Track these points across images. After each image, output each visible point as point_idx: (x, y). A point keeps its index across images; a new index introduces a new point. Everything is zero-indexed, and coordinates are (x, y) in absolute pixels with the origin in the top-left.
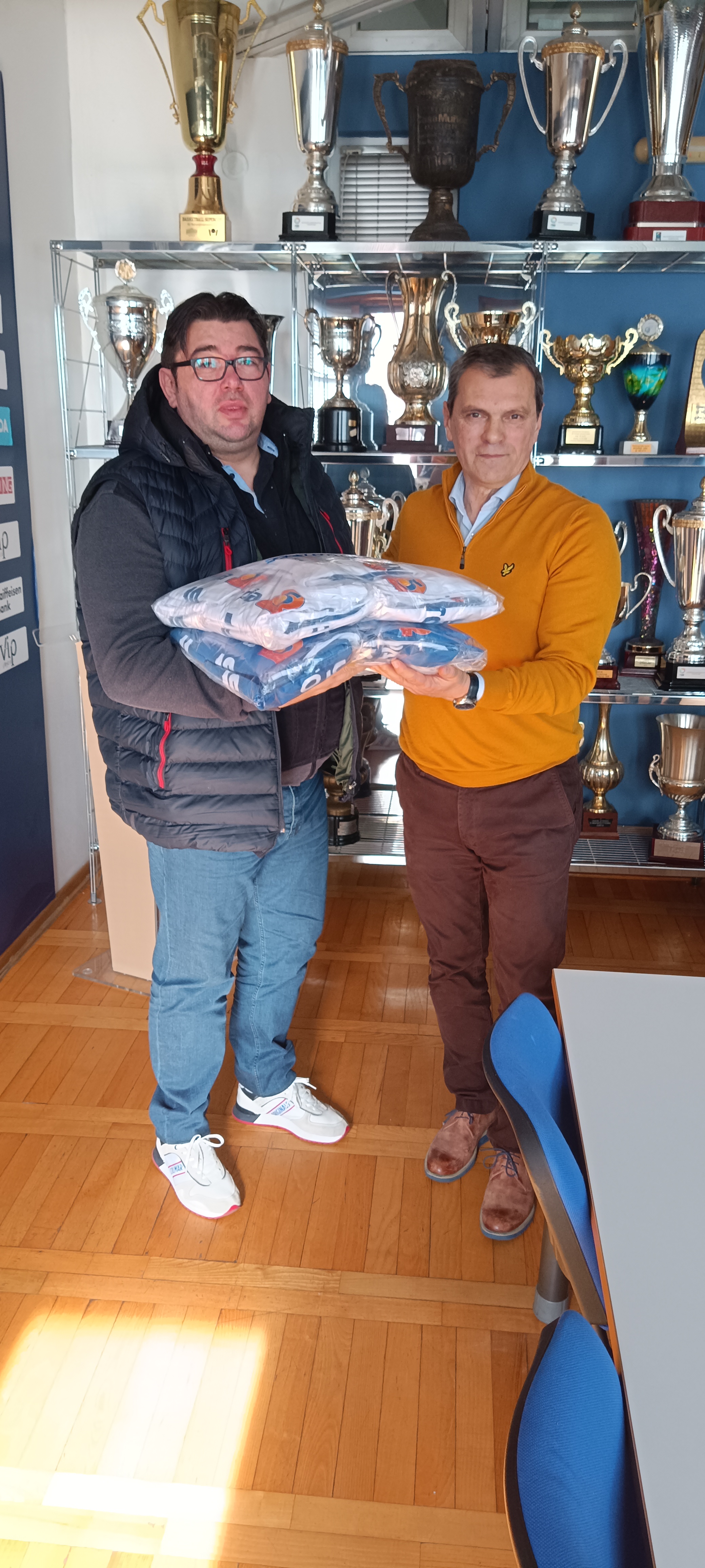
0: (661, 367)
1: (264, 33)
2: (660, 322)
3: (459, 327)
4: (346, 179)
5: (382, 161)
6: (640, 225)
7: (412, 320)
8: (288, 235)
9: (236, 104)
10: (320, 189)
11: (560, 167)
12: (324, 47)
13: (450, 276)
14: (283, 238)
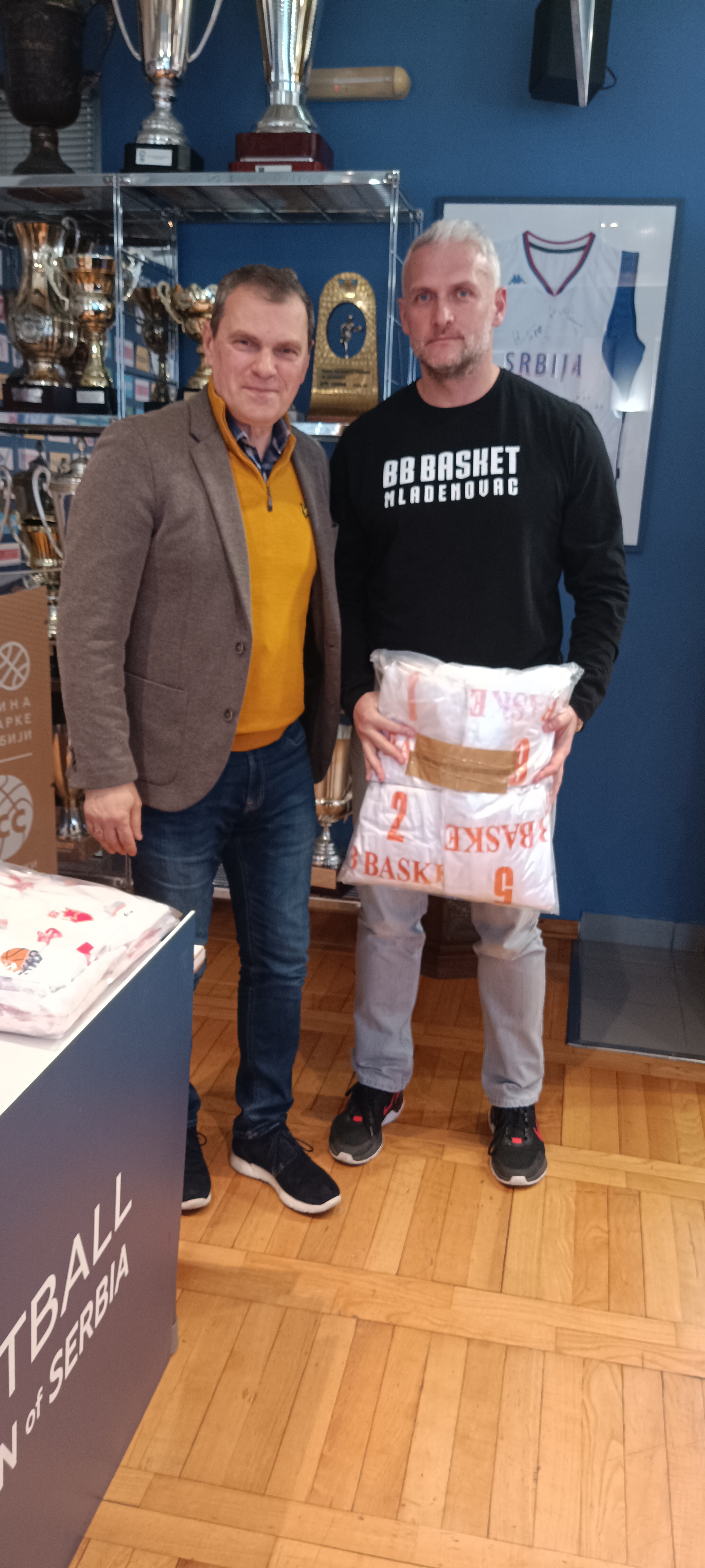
6: (247, 158)
11: (158, 97)
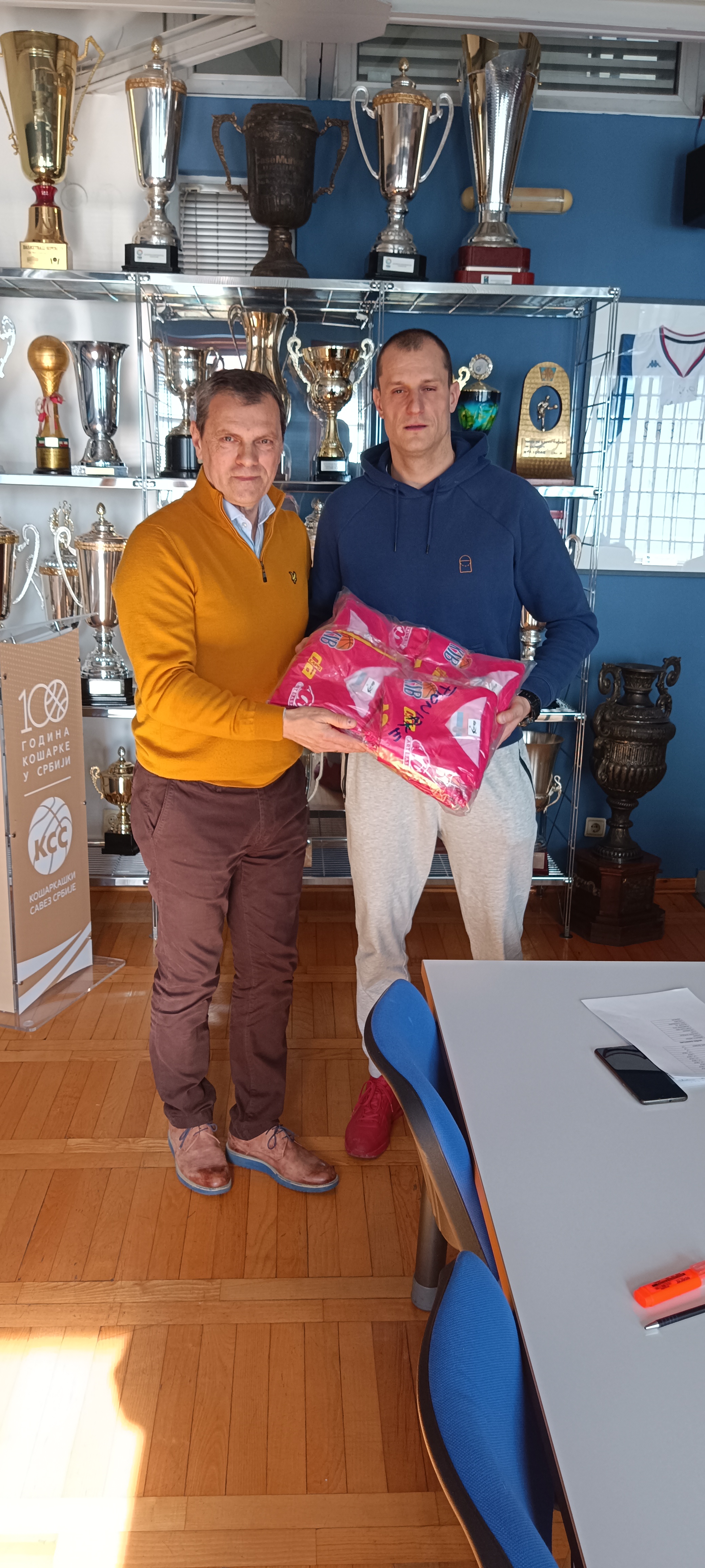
0: (492, 404)
1: (102, 69)
2: (490, 361)
3: (300, 359)
4: (186, 215)
5: (220, 200)
6: (469, 269)
7: (255, 352)
8: (131, 265)
9: (76, 138)
10: (162, 223)
11: (393, 211)
12: (163, 86)
13: (289, 311)
14: (125, 268)
